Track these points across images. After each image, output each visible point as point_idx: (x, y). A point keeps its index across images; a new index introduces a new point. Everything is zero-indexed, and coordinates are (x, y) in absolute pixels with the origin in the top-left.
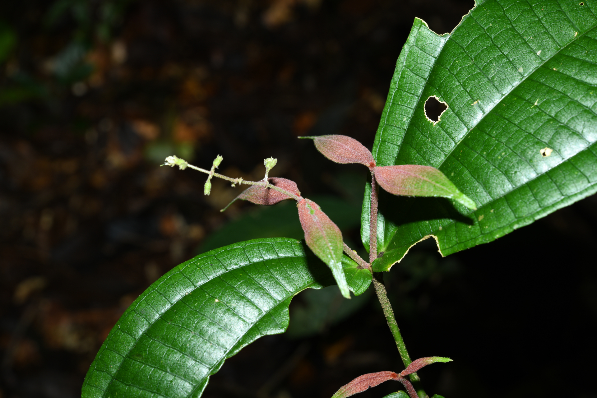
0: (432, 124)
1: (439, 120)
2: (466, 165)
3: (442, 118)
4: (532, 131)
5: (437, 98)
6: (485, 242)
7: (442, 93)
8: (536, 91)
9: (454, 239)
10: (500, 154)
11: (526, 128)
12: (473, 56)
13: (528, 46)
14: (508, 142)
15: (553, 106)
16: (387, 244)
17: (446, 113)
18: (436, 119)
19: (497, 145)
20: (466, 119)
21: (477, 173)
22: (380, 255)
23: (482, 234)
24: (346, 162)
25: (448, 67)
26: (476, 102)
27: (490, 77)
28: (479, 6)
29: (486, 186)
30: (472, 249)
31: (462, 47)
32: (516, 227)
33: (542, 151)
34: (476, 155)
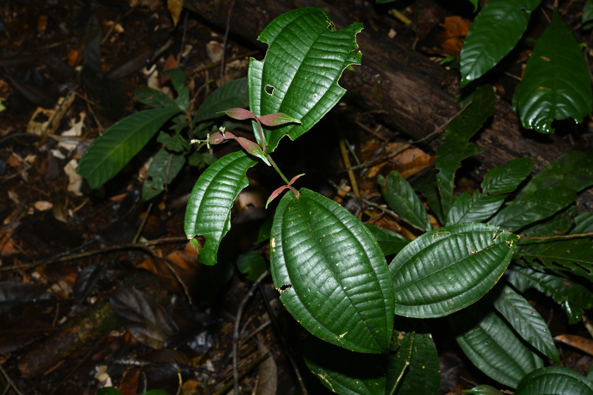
0: (271, 95)
1: (273, 93)
2: (289, 107)
3: (273, 92)
4: (308, 89)
5: (269, 86)
6: (306, 132)
7: (270, 83)
8: (304, 74)
9: (295, 134)
10: (300, 100)
11: (305, 88)
12: (276, 66)
13: (294, 58)
14: (301, 95)
15: (312, 78)
16: (268, 142)
17: (275, 90)
18: (272, 93)
19: (298, 97)
20: (282, 90)
21: (294, 109)
22: (266, 147)
23: (304, 129)
24: (245, 119)
25: (269, 73)
26: (284, 83)
27: (285, 72)
28: (270, 46)
29: (299, 112)
30: (303, 135)
31: (271, 64)
32: (315, 123)
33: (314, 95)
34: (292, 103)
